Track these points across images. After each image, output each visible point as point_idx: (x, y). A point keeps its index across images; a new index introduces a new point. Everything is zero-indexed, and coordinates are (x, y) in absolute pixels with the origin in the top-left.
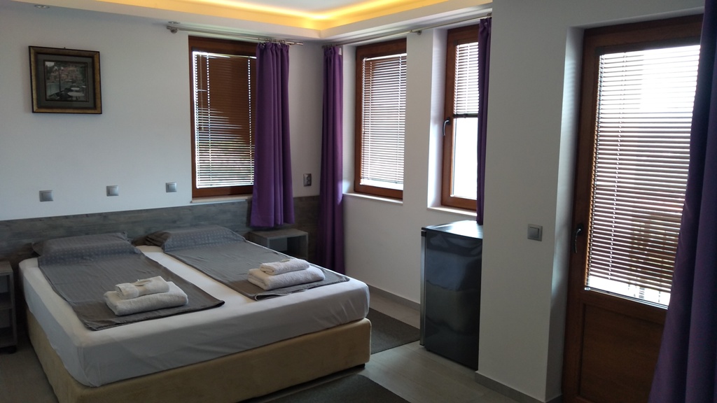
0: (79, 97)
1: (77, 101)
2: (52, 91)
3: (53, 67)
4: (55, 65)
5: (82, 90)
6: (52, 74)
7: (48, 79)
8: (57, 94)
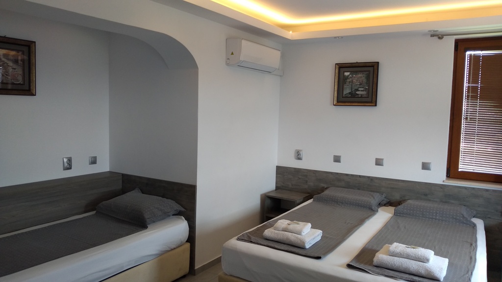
0: (363, 95)
1: (361, 97)
2: (347, 91)
3: (349, 75)
4: (350, 74)
5: (366, 90)
6: (348, 80)
7: (345, 83)
8: (350, 93)
